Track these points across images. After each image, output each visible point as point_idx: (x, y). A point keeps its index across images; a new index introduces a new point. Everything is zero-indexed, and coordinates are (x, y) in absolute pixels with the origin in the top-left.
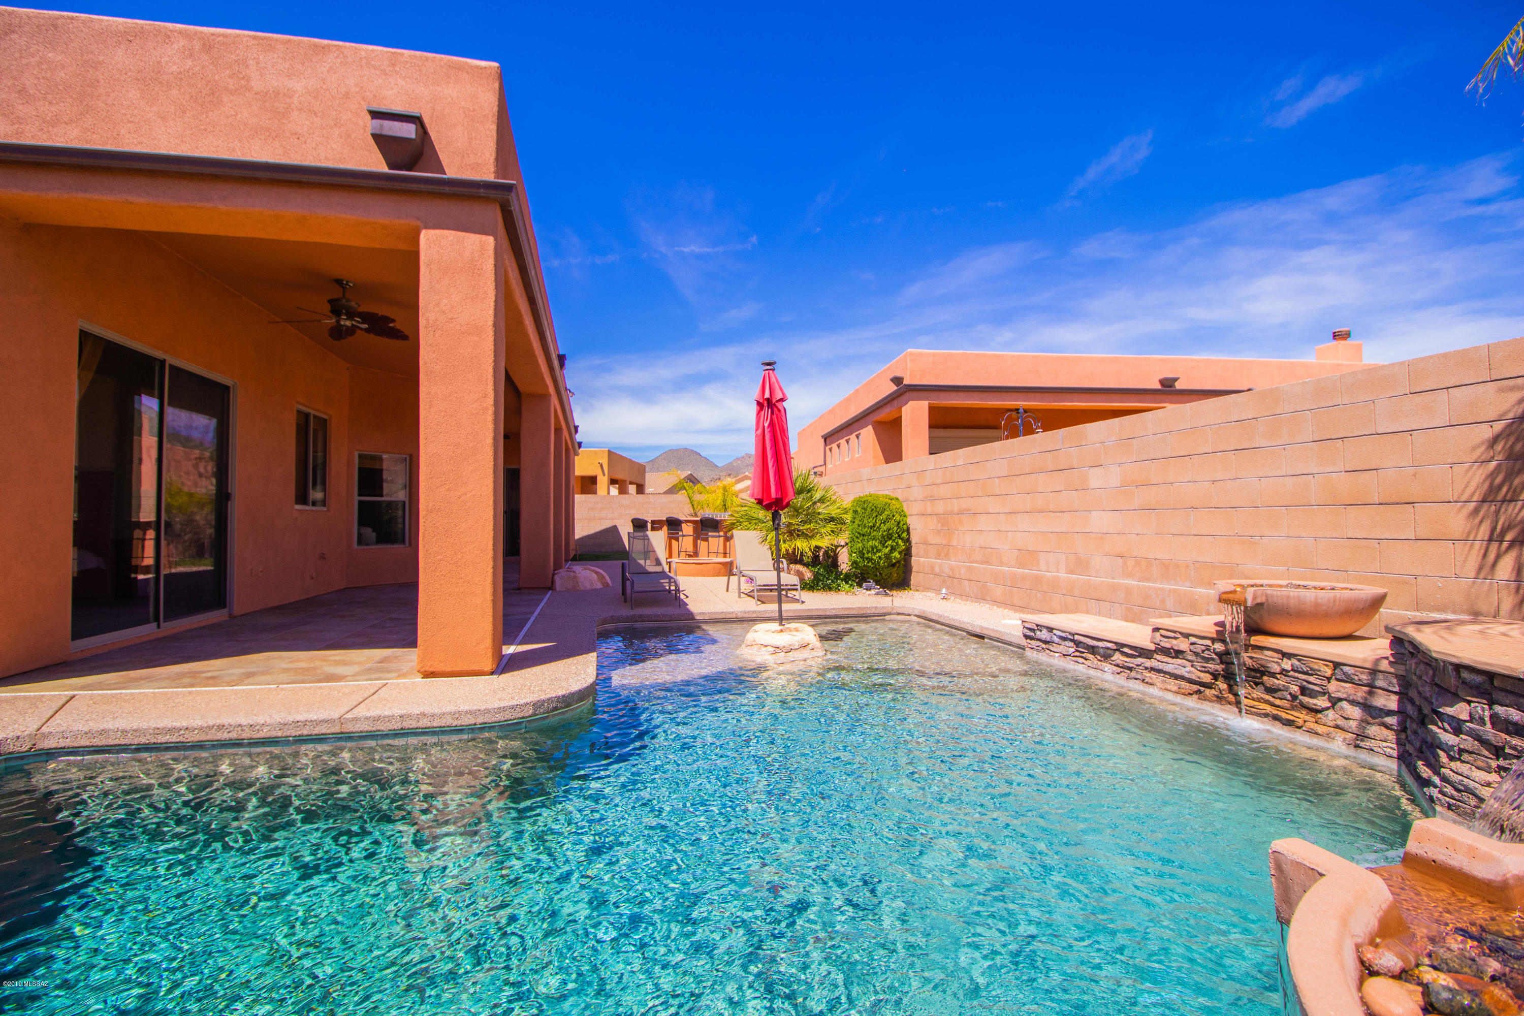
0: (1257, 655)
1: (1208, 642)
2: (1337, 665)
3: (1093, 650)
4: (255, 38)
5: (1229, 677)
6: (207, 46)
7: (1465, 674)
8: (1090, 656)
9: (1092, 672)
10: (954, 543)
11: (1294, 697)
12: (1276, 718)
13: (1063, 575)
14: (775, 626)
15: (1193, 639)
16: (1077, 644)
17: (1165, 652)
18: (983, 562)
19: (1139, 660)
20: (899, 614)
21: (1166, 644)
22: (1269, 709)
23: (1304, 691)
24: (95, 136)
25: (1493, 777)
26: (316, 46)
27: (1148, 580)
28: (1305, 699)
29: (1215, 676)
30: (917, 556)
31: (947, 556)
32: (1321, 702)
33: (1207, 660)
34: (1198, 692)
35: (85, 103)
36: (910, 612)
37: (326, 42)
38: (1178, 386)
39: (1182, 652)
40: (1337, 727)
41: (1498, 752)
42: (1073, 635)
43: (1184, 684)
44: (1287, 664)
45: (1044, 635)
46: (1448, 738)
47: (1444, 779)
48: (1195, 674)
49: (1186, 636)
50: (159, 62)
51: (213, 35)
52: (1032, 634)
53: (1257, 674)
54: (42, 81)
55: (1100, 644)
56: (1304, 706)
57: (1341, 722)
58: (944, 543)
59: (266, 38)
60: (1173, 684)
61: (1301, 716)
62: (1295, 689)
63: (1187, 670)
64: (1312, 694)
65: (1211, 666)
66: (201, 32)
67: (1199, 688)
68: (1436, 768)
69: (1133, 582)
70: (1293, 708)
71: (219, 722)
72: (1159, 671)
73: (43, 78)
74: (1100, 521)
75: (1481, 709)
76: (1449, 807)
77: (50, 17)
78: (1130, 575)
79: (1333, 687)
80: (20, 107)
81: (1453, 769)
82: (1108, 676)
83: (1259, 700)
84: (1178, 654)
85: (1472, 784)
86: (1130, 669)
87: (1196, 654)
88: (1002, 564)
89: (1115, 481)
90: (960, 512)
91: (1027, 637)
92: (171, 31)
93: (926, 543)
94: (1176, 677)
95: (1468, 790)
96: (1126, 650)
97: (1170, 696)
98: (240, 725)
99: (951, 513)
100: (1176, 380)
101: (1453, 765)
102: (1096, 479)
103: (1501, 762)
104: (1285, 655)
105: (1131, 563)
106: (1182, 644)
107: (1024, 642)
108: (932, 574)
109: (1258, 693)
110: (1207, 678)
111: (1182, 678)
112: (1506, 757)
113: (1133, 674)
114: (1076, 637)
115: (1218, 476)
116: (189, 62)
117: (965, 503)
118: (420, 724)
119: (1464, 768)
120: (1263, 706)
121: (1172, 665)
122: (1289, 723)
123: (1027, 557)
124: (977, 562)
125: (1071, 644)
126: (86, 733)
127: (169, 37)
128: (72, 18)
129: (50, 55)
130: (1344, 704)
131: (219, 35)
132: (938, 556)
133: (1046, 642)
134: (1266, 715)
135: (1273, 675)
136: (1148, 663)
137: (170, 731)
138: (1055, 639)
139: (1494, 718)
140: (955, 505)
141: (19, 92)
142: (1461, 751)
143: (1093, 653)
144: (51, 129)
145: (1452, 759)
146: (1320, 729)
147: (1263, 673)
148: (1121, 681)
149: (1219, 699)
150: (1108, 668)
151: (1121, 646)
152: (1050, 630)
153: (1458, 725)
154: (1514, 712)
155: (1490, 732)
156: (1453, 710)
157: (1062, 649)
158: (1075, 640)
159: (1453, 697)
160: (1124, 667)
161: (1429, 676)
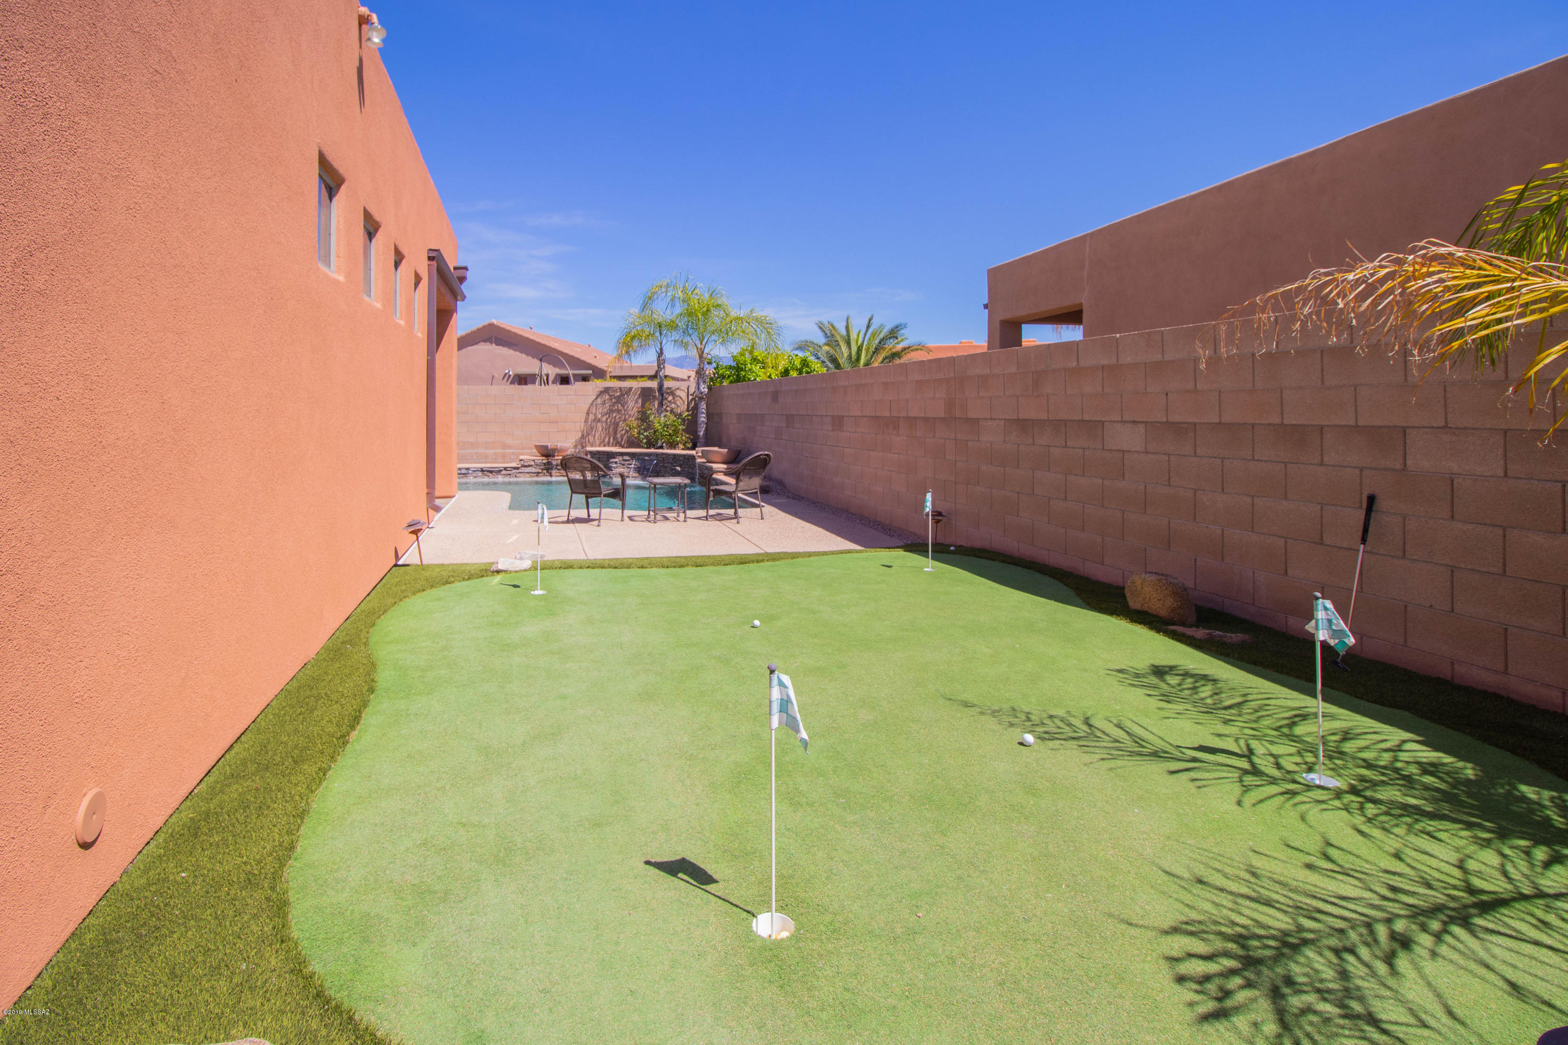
0: (556, 461)
1: (539, 461)
3: (491, 472)
5: (548, 469)
7: (615, 454)
8: (490, 474)
15: (536, 461)
17: (523, 466)
19: (514, 471)
21: (523, 464)
29: (542, 469)
33: (539, 466)
34: (538, 475)
39: (532, 465)
41: (623, 465)
43: (531, 474)
46: (614, 465)
48: (537, 471)
49: (530, 460)
55: (496, 469)
60: (528, 475)
63: (534, 470)
65: (541, 467)
72: (521, 473)
75: (621, 459)
82: (501, 479)
84: (529, 466)
86: (510, 475)
87: (536, 465)
94: (528, 473)
96: (508, 469)
106: (533, 463)
110: (540, 471)
113: (512, 476)
121: (526, 470)
134: (560, 476)
136: (518, 471)
139: (623, 460)
147: (557, 466)
148: (507, 479)
149: (544, 475)
150: (500, 477)
151: (505, 469)
152: (468, 469)
153: (616, 463)
154: (627, 458)
155: (623, 462)
156: (614, 460)
157: (474, 475)
158: (482, 470)
159: (615, 458)
160: (507, 475)
161: (606, 456)
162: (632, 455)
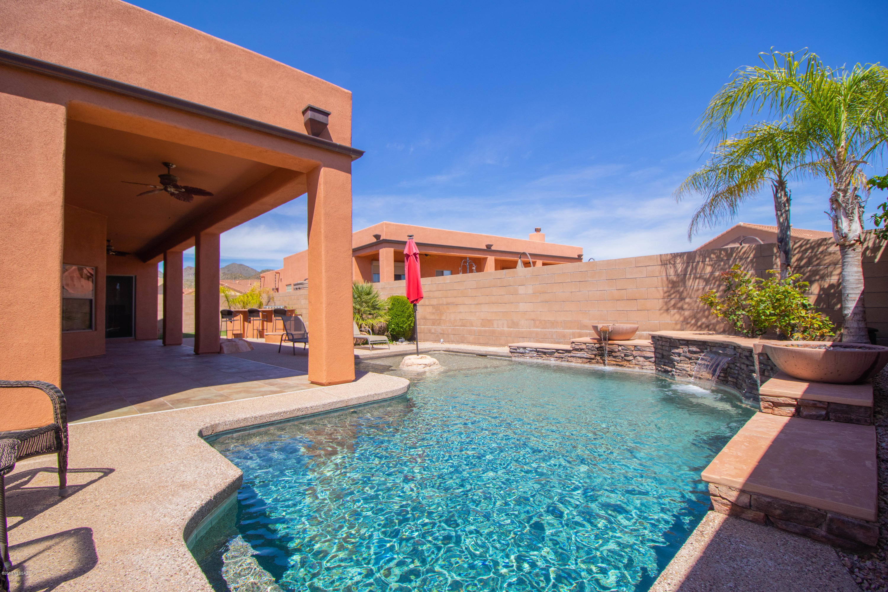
0: (611, 347)
1: (593, 345)
2: (635, 346)
3: (545, 353)
4: (244, 51)
5: (602, 355)
6: (219, 48)
7: (681, 342)
8: (544, 356)
9: (545, 361)
10: (444, 318)
11: (622, 358)
12: (617, 365)
13: (506, 329)
14: (415, 356)
15: (587, 344)
16: (537, 352)
17: (577, 350)
18: (461, 326)
19: (566, 354)
20: (434, 351)
21: (577, 347)
22: (614, 363)
23: (625, 355)
24: (155, 85)
25: (689, 365)
26: (274, 63)
27: (545, 329)
28: (626, 358)
29: (595, 355)
30: (419, 325)
31: (439, 324)
32: (631, 358)
33: (592, 350)
34: (590, 361)
35: (149, 64)
36: (440, 349)
37: (278, 62)
38: (493, 248)
39: (583, 349)
40: (636, 364)
41: (690, 359)
42: (536, 349)
43: (584, 360)
44: (620, 348)
45: (522, 350)
46: (677, 358)
47: (677, 369)
48: (589, 356)
49: (585, 344)
50: (192, 51)
51: (222, 43)
52: (515, 351)
53: (611, 353)
54: (121, 43)
55: (549, 351)
56: (626, 360)
57: (637, 363)
58: (437, 318)
59: (250, 53)
60: (580, 360)
61: (625, 363)
62: (623, 355)
63: (585, 355)
64: (628, 356)
65: (594, 352)
66: (215, 40)
67: (590, 360)
68: (674, 366)
69: (539, 330)
70: (622, 361)
71: (297, 407)
72: (574, 357)
73: (122, 42)
74: (523, 307)
75: (686, 349)
76: (678, 375)
77: (126, 6)
78: (537, 327)
79: (634, 353)
80: (107, 56)
81: (679, 366)
82: (554, 362)
83: (611, 361)
84: (582, 350)
85: (684, 368)
86: (562, 358)
87: (589, 349)
88: (472, 326)
89: (530, 291)
90: (448, 304)
91: (511, 352)
92: (199, 35)
93: (425, 319)
94: (581, 358)
95: (684, 370)
96: (560, 351)
97: (579, 365)
98: (307, 408)
99: (442, 304)
100: (492, 245)
101: (679, 365)
102: (521, 290)
103: (691, 361)
104: (621, 346)
105: (538, 322)
106: (584, 347)
107: (510, 354)
108: (430, 333)
109: (611, 358)
110: (593, 356)
111: (583, 358)
112: (692, 359)
113: (563, 359)
114: (538, 349)
115: (573, 290)
116: (209, 56)
117: (450, 300)
118: (375, 399)
119: (682, 365)
120: (612, 362)
121: (579, 354)
122: (622, 366)
123: (486, 322)
124: (458, 326)
125: (534, 352)
126: (237, 421)
127: (197, 38)
128: (140, 11)
129: (125, 29)
130: (638, 357)
131: (225, 44)
132: (433, 324)
133: (522, 353)
134: (614, 365)
135: (615, 352)
136: (570, 355)
137: (277, 414)
138: (527, 351)
139: (689, 351)
140: (445, 301)
141: (106, 46)
142: (681, 361)
143: (545, 354)
144: (127, 74)
145: (678, 363)
146: (631, 366)
147: (612, 352)
148: (559, 363)
149: (597, 362)
150: (552, 359)
151: (557, 350)
152: (525, 348)
153: (679, 355)
154: (694, 349)
155: (688, 355)
156: (677, 351)
157: (530, 355)
158: (537, 351)
159: (678, 348)
160: (559, 358)
161: (668, 344)
162: (703, 345)
